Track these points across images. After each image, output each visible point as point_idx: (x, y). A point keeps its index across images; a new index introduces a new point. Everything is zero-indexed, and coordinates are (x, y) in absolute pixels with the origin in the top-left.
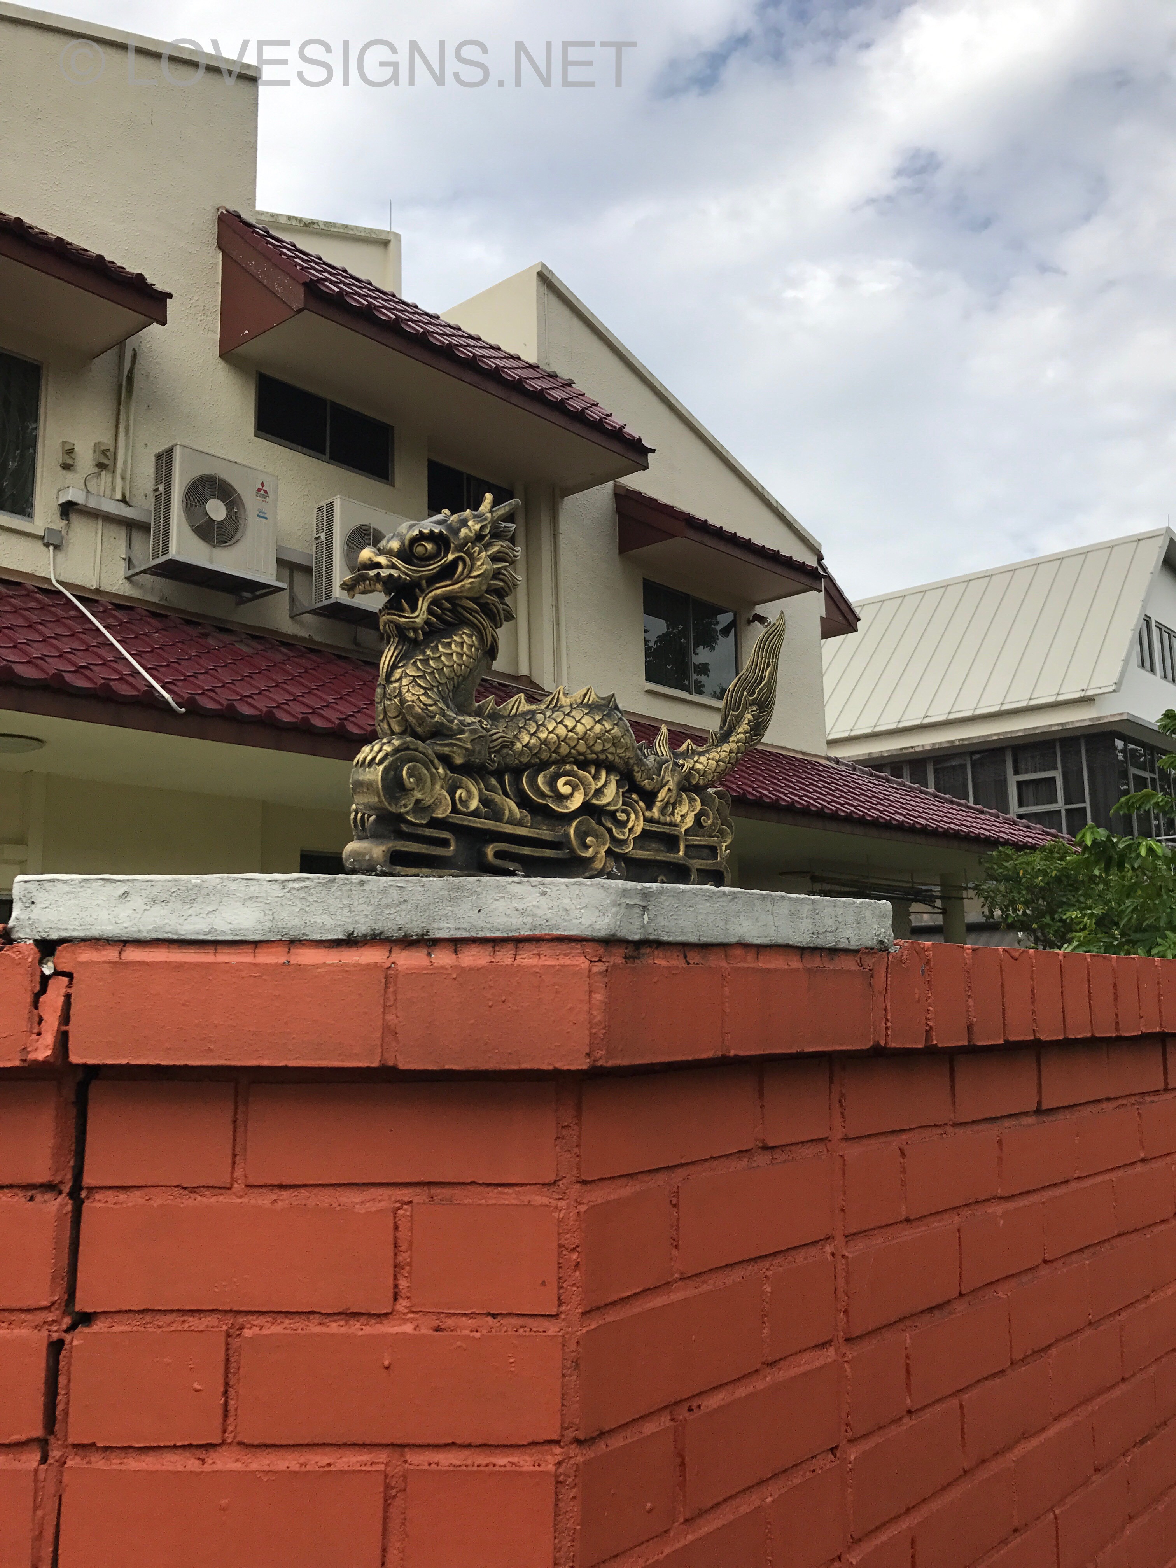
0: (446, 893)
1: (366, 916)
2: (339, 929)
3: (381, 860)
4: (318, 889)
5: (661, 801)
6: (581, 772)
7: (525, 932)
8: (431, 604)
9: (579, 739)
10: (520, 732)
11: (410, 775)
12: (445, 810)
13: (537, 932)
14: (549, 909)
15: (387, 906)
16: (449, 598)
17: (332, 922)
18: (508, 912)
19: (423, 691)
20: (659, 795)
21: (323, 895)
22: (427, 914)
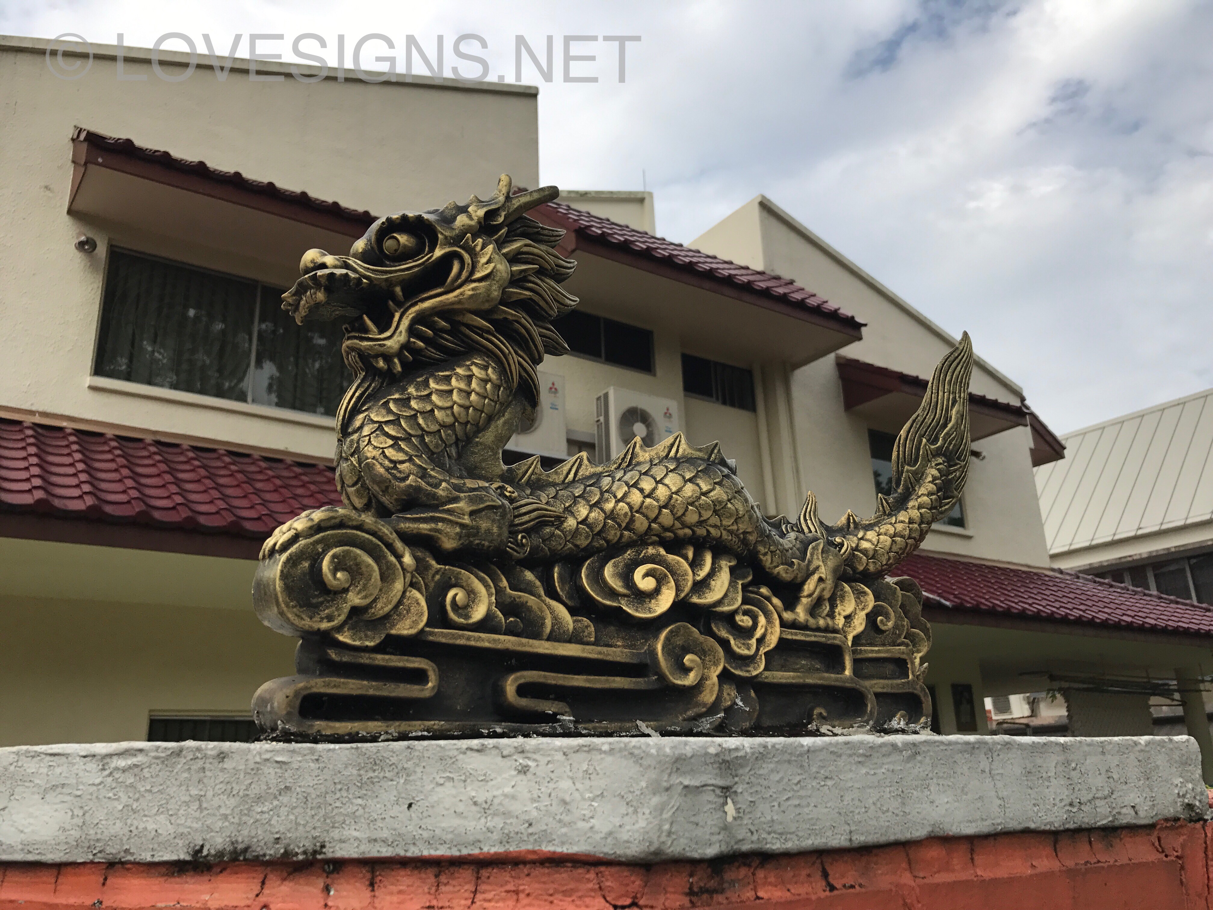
1: (225, 817)
2: (181, 843)
3: (283, 712)
4: (155, 769)
5: (810, 596)
6: (671, 557)
7: (492, 848)
8: (414, 321)
9: (661, 508)
12: (415, 622)
13: (512, 848)
14: (533, 800)
15: (259, 799)
17: (171, 829)
18: (461, 808)
19: (390, 442)
20: (806, 587)
21: (160, 780)
22: (322, 812)
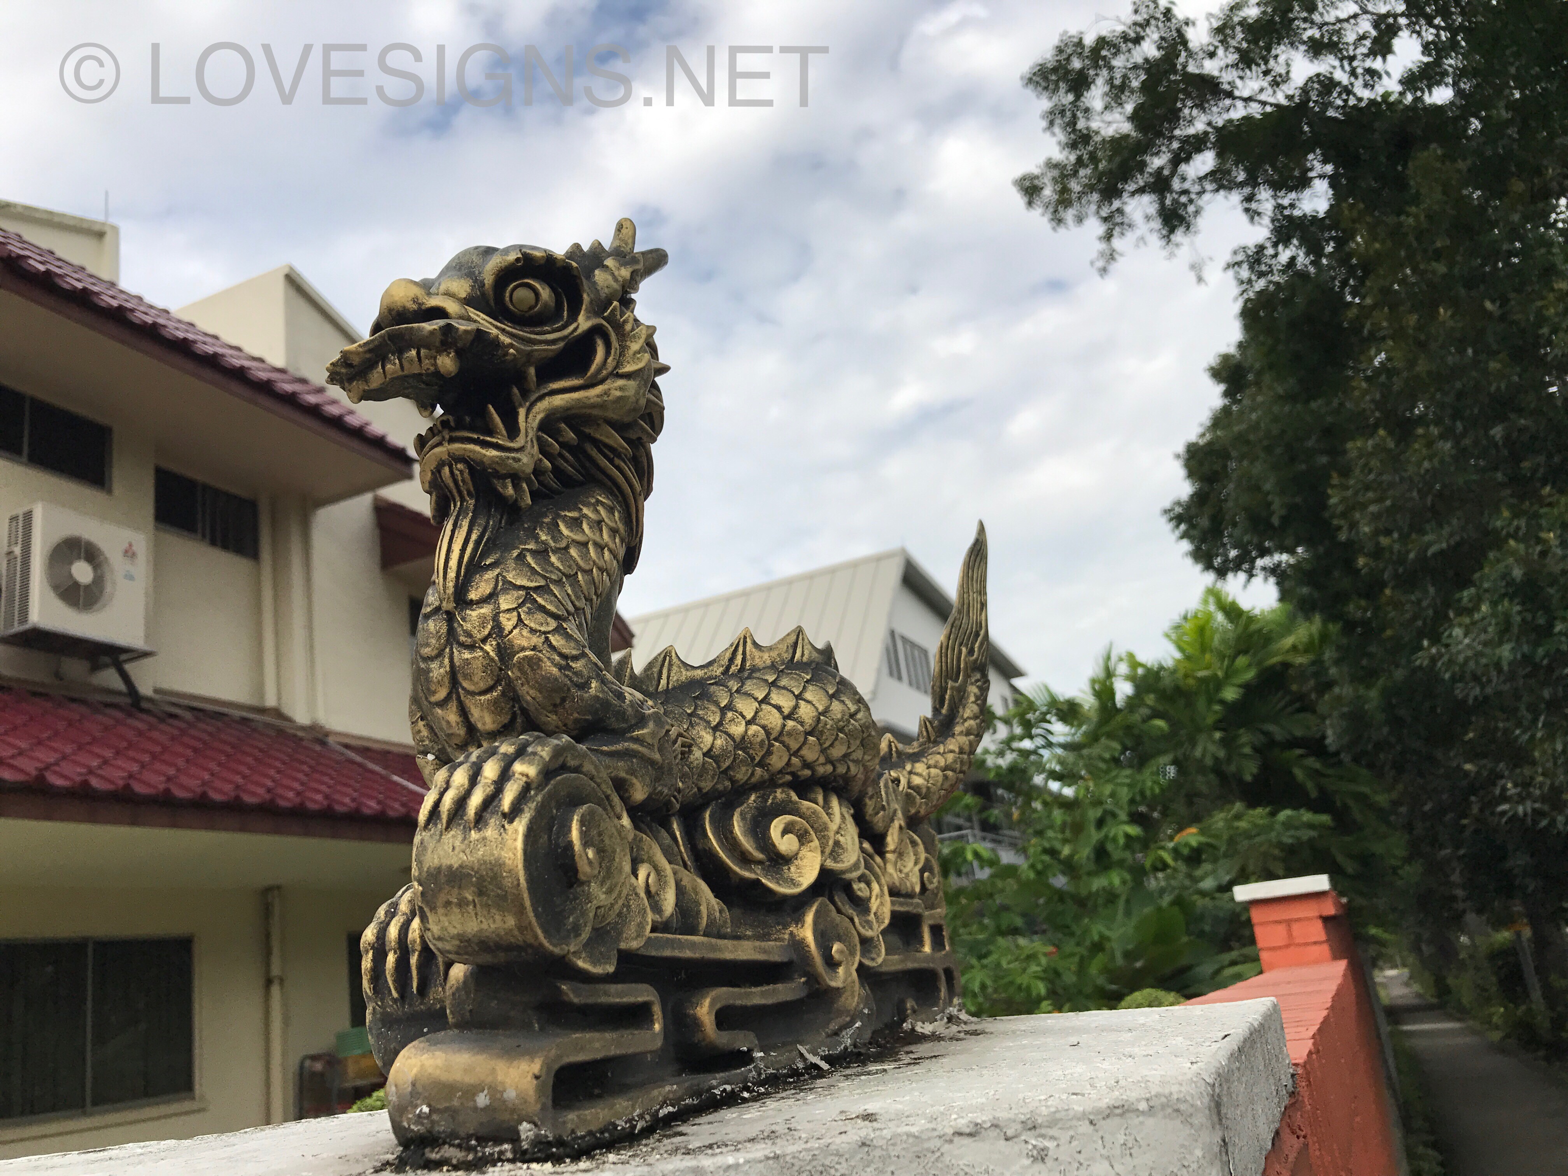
3: (534, 1107)
6: (805, 803)
8: (542, 426)
9: (806, 734)
10: (691, 724)
11: (586, 843)
12: (641, 926)
16: (576, 417)
20: (889, 839)
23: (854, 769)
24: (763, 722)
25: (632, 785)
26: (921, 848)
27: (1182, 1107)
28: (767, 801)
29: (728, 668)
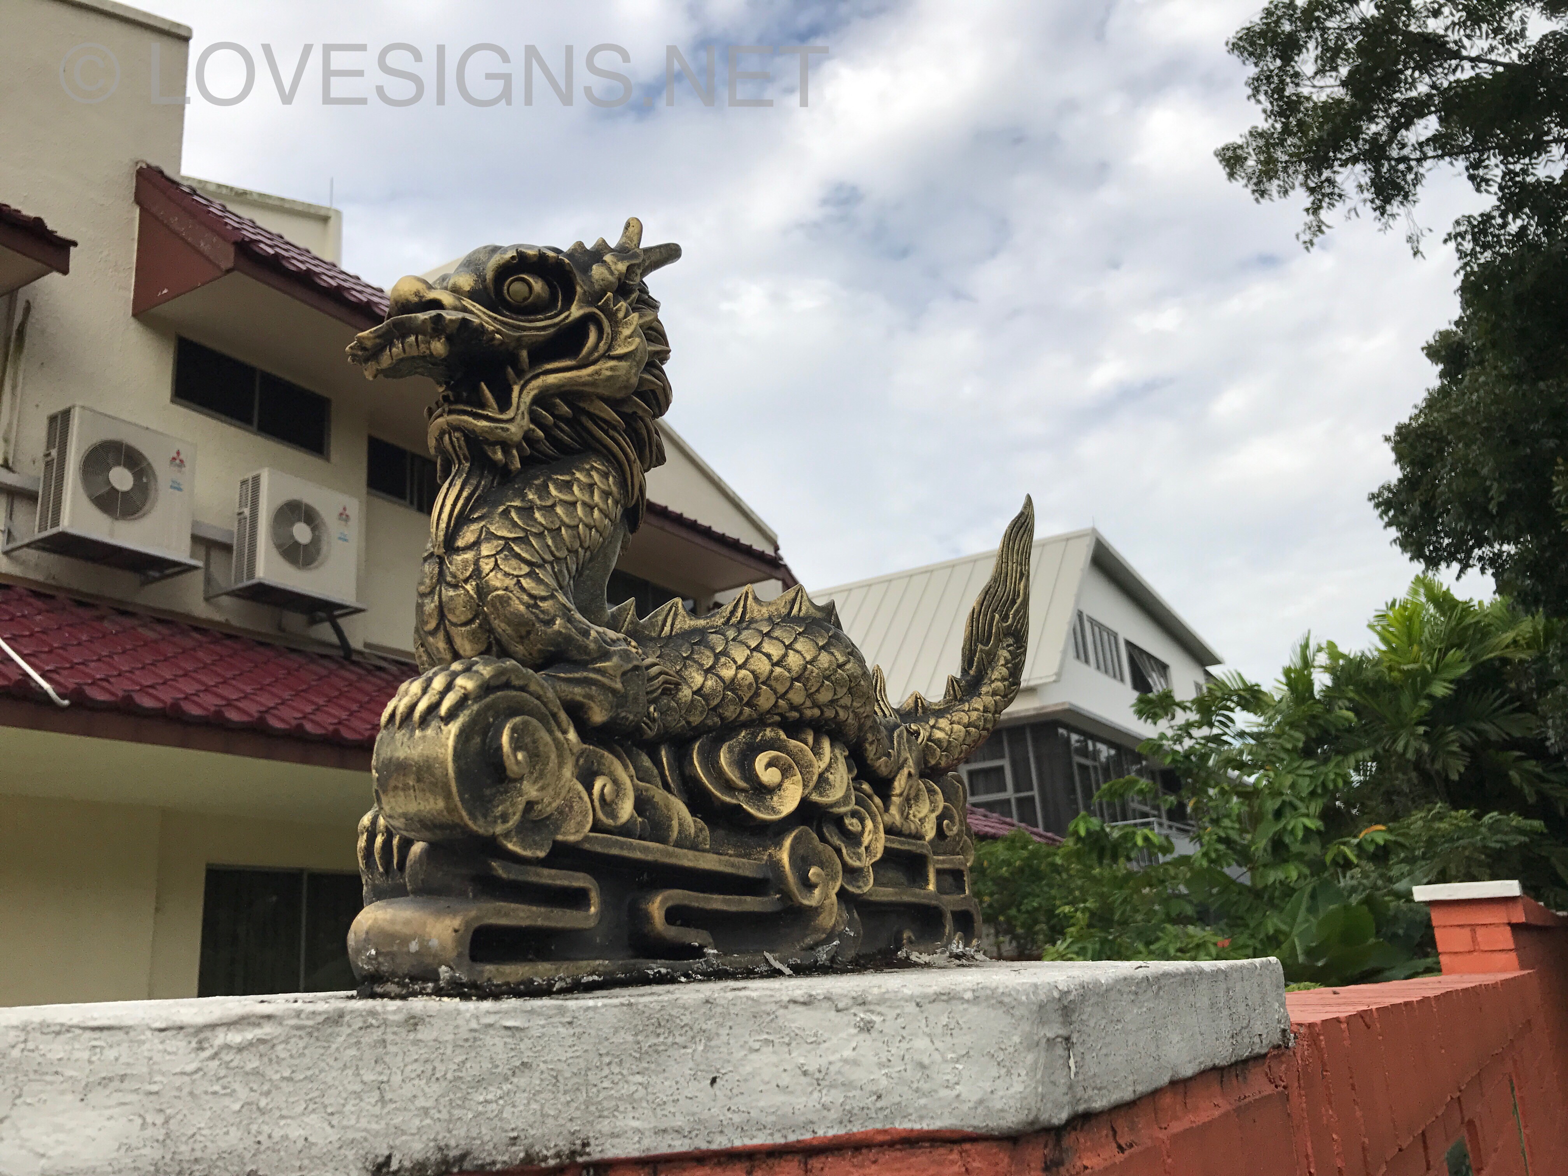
0: (630, 1038)
1: (426, 1111)
2: (351, 1154)
3: (452, 954)
4: (297, 1045)
5: (901, 795)
6: (793, 742)
7: (828, 1131)
8: (536, 401)
10: (685, 666)
11: (517, 746)
12: (581, 825)
13: (856, 1128)
14: (881, 1065)
15: (479, 1082)
16: (569, 393)
17: (333, 1135)
18: (785, 1080)
20: (896, 784)
21: (307, 1061)
22: (582, 1097)
23: (842, 714)
24: (752, 667)
25: (590, 708)
26: (940, 797)
27: (1006, 1000)
28: (756, 737)
29: (729, 619)
